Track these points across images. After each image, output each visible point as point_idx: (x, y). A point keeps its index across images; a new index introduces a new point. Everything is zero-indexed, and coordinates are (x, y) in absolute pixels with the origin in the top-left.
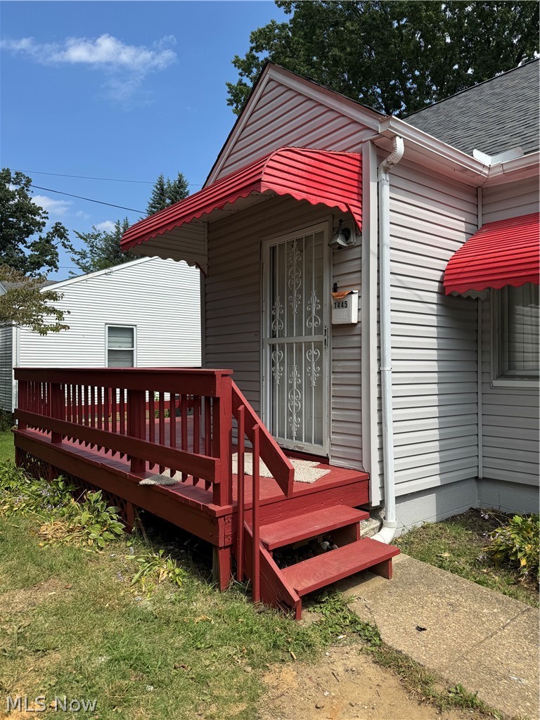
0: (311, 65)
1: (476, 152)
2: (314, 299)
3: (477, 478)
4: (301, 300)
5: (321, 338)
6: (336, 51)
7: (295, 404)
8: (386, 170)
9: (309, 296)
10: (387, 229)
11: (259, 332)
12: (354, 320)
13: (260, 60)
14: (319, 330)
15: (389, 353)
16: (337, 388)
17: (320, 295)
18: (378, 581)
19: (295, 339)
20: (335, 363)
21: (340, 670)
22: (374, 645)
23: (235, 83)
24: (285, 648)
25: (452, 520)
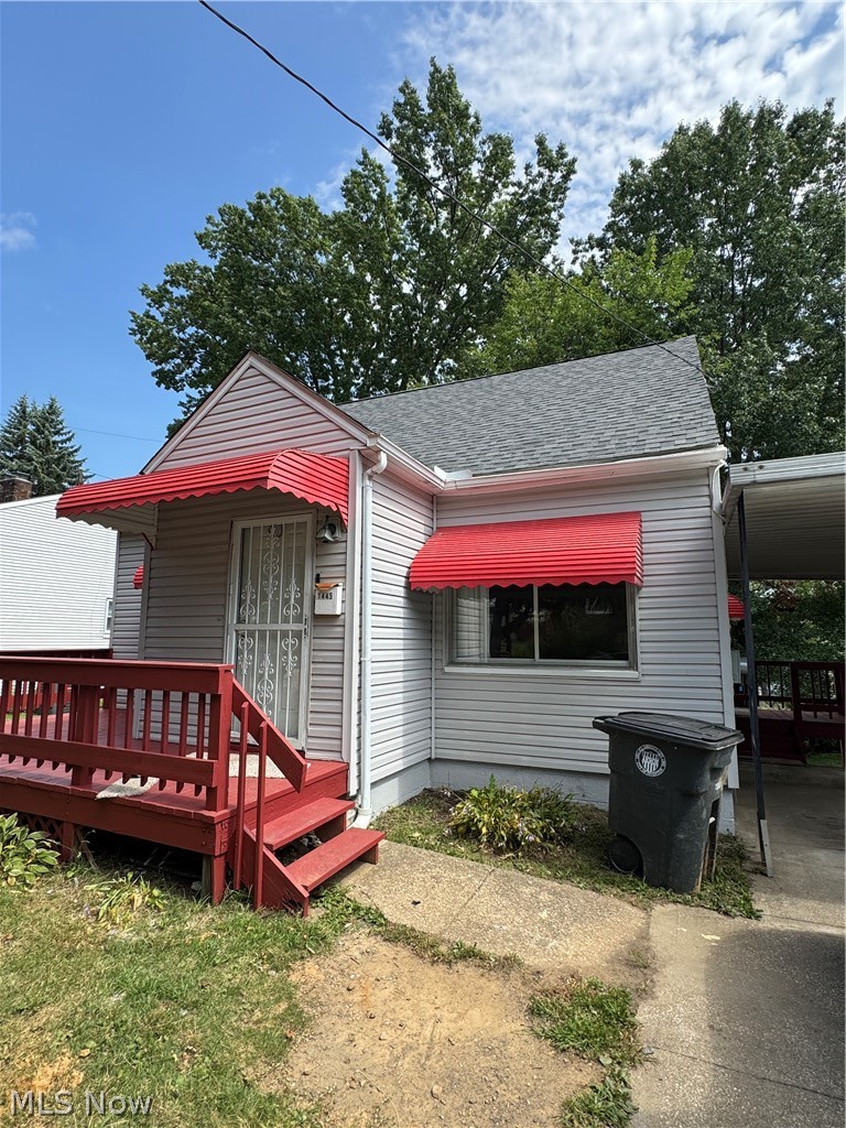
0: (236, 317)
1: (436, 468)
2: (293, 587)
3: (429, 759)
4: (278, 587)
5: (301, 627)
6: (266, 312)
7: (265, 695)
8: (370, 478)
9: (287, 583)
10: (370, 529)
11: (224, 616)
12: (338, 612)
13: (175, 296)
14: (299, 619)
15: (369, 643)
16: (316, 678)
17: (301, 583)
18: (367, 868)
19: (269, 627)
20: (316, 653)
21: (357, 954)
22: (381, 925)
23: (140, 313)
24: (301, 946)
25: (411, 801)
